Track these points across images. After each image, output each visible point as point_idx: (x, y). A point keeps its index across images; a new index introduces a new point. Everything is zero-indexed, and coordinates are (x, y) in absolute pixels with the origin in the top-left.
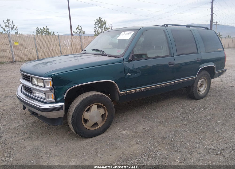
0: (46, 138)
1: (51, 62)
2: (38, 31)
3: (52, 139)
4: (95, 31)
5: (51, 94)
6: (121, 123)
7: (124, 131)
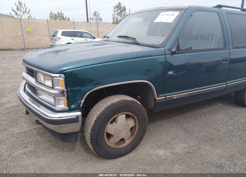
0: (55, 155)
1: (64, 51)
2: (52, 16)
3: (63, 156)
4: (113, 18)
5: (63, 98)
6: (153, 137)
7: (159, 151)
